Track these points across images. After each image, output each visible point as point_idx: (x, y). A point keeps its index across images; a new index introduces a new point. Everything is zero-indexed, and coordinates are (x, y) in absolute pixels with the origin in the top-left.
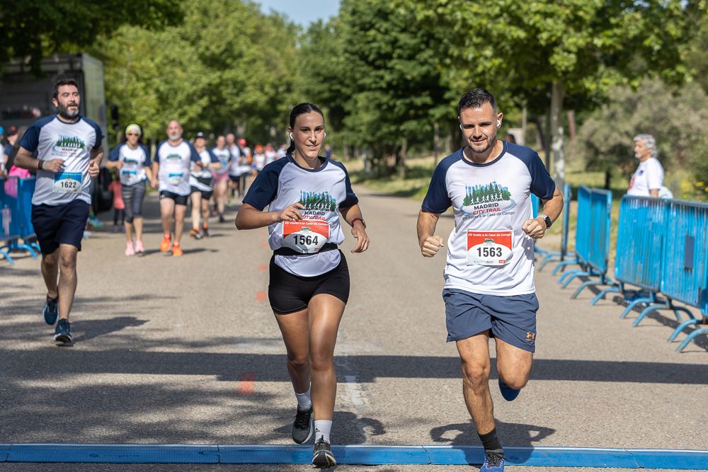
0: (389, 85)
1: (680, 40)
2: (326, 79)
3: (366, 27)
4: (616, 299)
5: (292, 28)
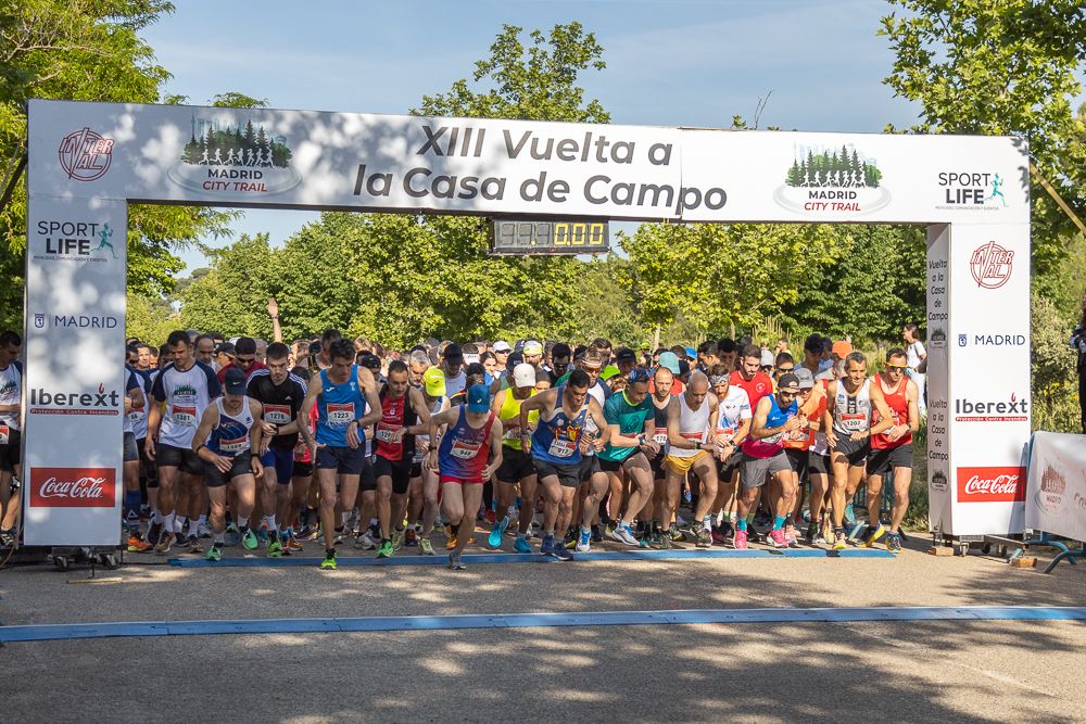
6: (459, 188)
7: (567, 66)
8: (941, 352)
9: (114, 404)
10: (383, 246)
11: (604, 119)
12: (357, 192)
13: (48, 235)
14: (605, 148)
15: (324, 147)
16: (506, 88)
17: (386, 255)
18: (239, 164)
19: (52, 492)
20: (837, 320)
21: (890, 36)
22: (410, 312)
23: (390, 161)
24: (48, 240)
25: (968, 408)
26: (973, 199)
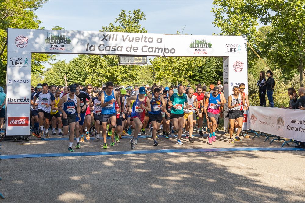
6: (111, 49)
7: (137, 19)
8: (227, 87)
9: (28, 101)
10: (93, 62)
11: (146, 32)
12: (87, 50)
13: (12, 61)
14: (146, 39)
15: (79, 39)
16: (122, 25)
17: (94, 65)
18: (59, 43)
19: (13, 123)
20: (202, 79)
21: (214, 12)
22: (100, 78)
23: (95, 43)
24: (12, 62)
26: (234, 51)
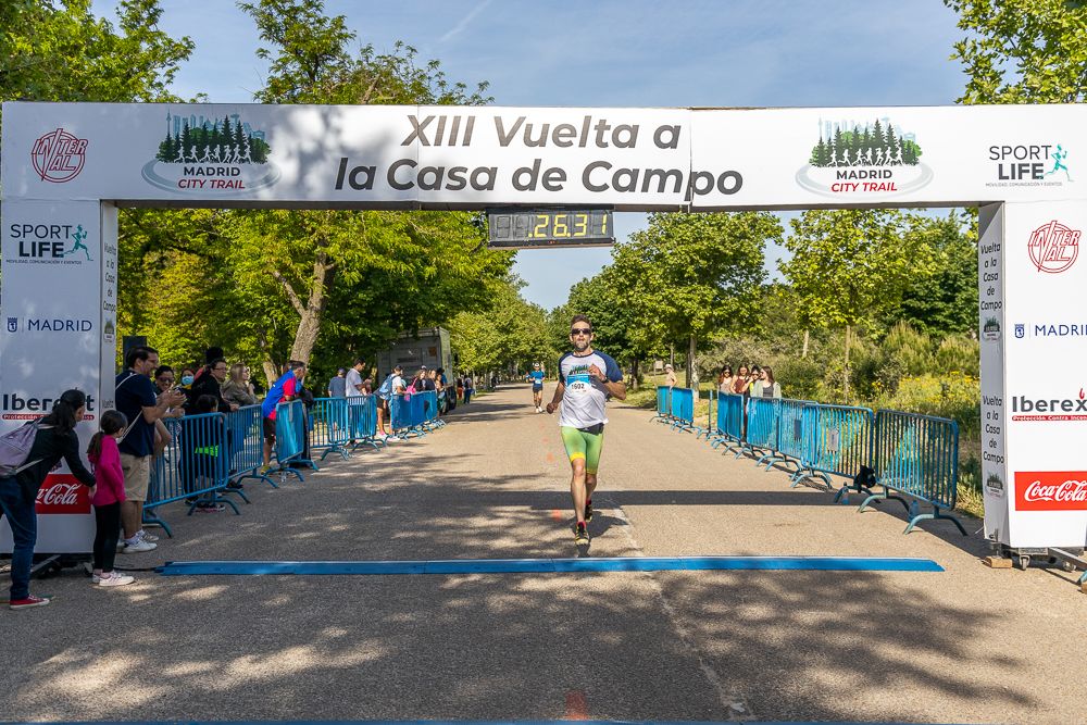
0: (598, 339)
1: (758, 312)
2: (563, 337)
3: (586, 309)
4: (746, 455)
5: (542, 311)
9: (89, 409)
12: (339, 187)
13: (21, 239)
14: (606, 132)
18: (216, 160)
24: (21, 244)
25: (1027, 406)
26: (1031, 174)
